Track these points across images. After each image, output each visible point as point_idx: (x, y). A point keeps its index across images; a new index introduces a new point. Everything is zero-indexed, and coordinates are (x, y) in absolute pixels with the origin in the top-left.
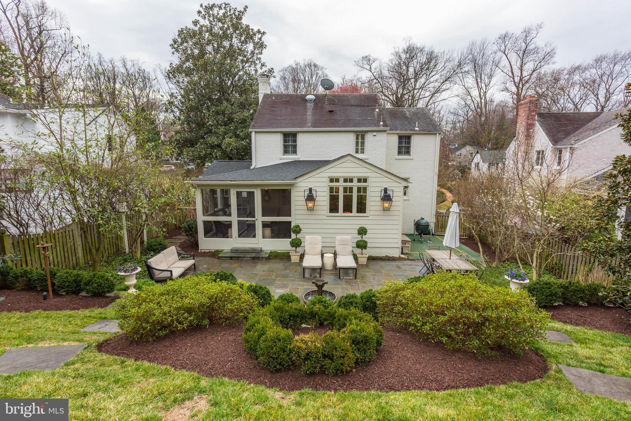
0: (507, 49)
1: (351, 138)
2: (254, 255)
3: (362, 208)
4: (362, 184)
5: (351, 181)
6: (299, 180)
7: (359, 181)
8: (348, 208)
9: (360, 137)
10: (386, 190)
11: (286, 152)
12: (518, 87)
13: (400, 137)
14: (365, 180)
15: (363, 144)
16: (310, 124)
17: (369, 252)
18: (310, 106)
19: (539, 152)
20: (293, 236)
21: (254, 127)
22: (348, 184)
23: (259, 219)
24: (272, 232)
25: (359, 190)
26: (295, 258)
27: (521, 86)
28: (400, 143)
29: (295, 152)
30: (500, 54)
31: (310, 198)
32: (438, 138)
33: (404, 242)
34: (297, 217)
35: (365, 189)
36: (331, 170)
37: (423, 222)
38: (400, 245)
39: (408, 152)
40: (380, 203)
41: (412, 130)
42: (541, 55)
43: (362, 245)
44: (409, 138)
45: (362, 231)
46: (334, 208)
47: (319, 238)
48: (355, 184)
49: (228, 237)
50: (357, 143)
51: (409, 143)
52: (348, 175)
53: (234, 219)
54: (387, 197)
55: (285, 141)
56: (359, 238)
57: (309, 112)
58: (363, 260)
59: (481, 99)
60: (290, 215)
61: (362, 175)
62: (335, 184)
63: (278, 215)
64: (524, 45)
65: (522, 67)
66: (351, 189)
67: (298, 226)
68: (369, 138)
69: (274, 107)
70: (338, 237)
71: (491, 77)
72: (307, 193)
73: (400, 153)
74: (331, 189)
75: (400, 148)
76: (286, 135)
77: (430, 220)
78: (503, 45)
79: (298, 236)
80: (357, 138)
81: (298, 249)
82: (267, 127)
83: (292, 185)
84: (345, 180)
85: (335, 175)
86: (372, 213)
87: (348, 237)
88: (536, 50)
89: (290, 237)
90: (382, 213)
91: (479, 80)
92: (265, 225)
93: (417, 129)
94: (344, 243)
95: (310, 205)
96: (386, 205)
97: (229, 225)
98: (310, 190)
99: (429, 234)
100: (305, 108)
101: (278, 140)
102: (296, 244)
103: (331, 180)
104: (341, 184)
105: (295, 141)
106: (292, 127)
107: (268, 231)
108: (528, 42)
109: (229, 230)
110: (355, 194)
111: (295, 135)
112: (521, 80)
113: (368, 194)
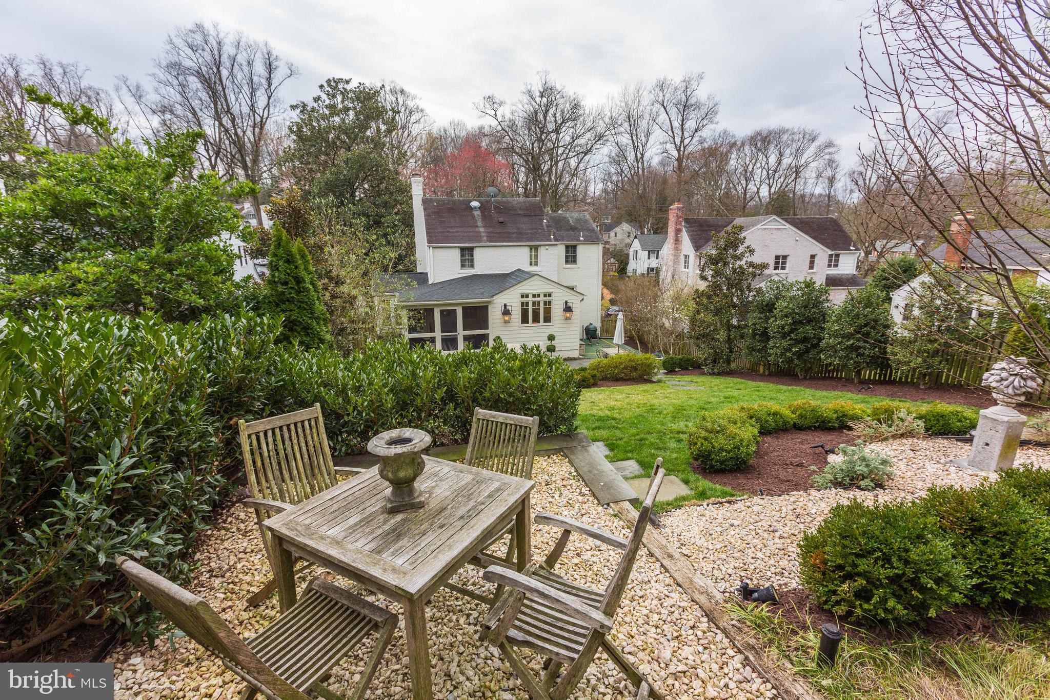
0: (666, 100)
1: (526, 251)
3: (548, 319)
4: (547, 299)
5: (539, 296)
6: (495, 297)
7: (545, 295)
8: (536, 319)
9: (534, 250)
10: (566, 302)
12: (679, 151)
13: (567, 247)
14: (550, 295)
15: (536, 256)
16: (484, 238)
18: (477, 214)
19: (686, 256)
21: (431, 242)
22: (537, 299)
23: (461, 333)
25: (545, 303)
27: (682, 149)
28: (567, 252)
29: (472, 266)
30: (657, 106)
31: (506, 312)
32: (601, 247)
33: (580, 345)
34: (496, 329)
35: (550, 302)
36: (523, 287)
37: (591, 327)
38: (578, 348)
39: (574, 261)
40: (562, 314)
41: (577, 240)
42: (704, 110)
43: (552, 349)
44: (575, 247)
45: (551, 338)
46: (525, 320)
48: (542, 299)
50: (531, 256)
51: (575, 252)
52: (536, 291)
53: (438, 334)
54: (568, 309)
55: (462, 255)
56: (549, 343)
57: (480, 223)
59: (638, 163)
60: (487, 328)
61: (547, 291)
62: (525, 300)
64: (684, 99)
65: (682, 125)
66: (539, 303)
67: (499, 337)
68: (542, 252)
69: (441, 217)
71: (648, 134)
72: (503, 308)
73: (567, 262)
74: (522, 304)
75: (567, 257)
76: (463, 250)
77: (597, 324)
78: (661, 94)
80: (531, 252)
82: (444, 242)
83: (489, 302)
84: (534, 296)
85: (525, 292)
86: (556, 322)
87: (541, 341)
88: (698, 106)
90: (565, 321)
91: (635, 138)
92: (466, 338)
93: (581, 239)
95: (506, 318)
96: (568, 315)
97: (433, 340)
98: (505, 305)
99: (596, 338)
100: (473, 217)
101: (456, 254)
103: (522, 296)
104: (530, 299)
105: (472, 255)
106: (469, 242)
107: (468, 343)
108: (689, 93)
110: (542, 307)
111: (471, 250)
112: (682, 141)
113: (552, 306)
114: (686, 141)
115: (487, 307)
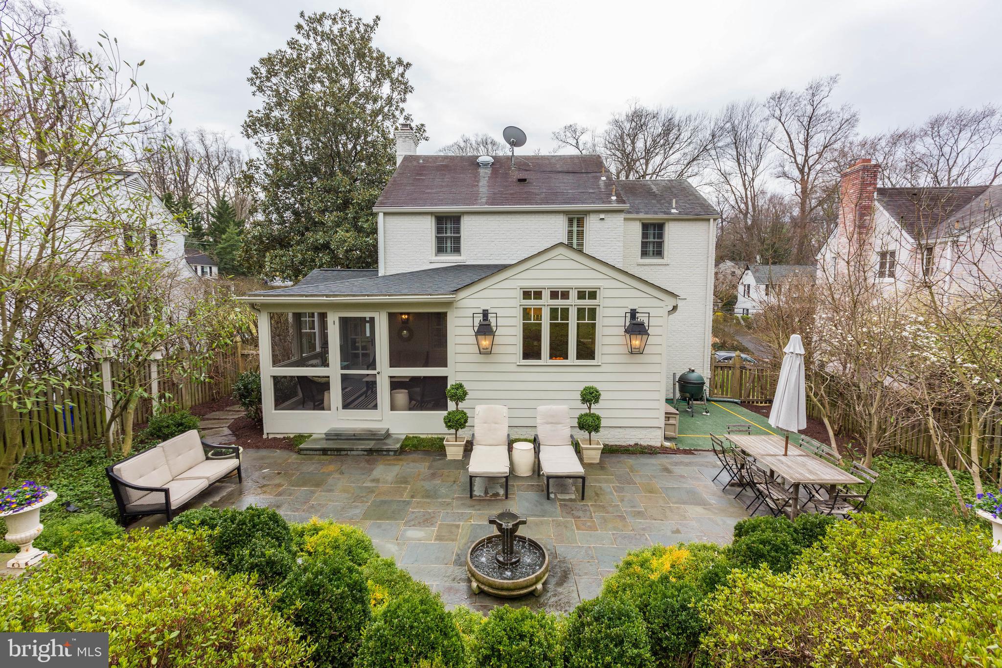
0: (784, 114)
1: (560, 223)
2: (371, 445)
3: (586, 351)
4: (587, 303)
5: (565, 295)
6: (462, 294)
7: (581, 295)
8: (559, 350)
10: (633, 313)
11: (440, 249)
12: (802, 171)
13: (645, 227)
14: (593, 295)
15: (580, 234)
16: (484, 200)
17: (603, 438)
18: (484, 173)
20: (451, 406)
21: (382, 204)
22: (560, 303)
23: (384, 372)
24: (411, 398)
25: (581, 312)
26: (454, 452)
28: (645, 235)
29: (457, 250)
30: (773, 122)
31: (485, 329)
32: (713, 227)
33: (668, 416)
34: (460, 367)
35: (593, 312)
36: (527, 275)
37: (693, 376)
38: (661, 422)
39: (659, 253)
40: (622, 340)
41: (665, 213)
42: (836, 124)
43: (589, 424)
44: (660, 226)
45: (590, 396)
46: (531, 351)
47: (501, 410)
48: (573, 303)
49: (323, 409)
50: (570, 232)
51: (661, 236)
52: (559, 284)
53: (334, 372)
54: (636, 328)
55: (439, 230)
56: (584, 409)
57: (484, 182)
58: (593, 455)
59: (746, 189)
60: (444, 364)
61: (587, 284)
62: (532, 302)
63: (426, 365)
64: (809, 109)
65: (807, 140)
66: (565, 312)
67: (461, 386)
68: (592, 224)
69: (421, 174)
70: (542, 408)
71: (759, 157)
72: (479, 319)
73: (644, 254)
74: (526, 313)
75: (644, 245)
76: (441, 220)
77: (704, 372)
78: (777, 109)
79: (461, 405)
80: (570, 224)
81: (460, 431)
82: (406, 204)
83: (449, 304)
84: (554, 295)
85: (532, 284)
86: (606, 359)
87: (563, 408)
88: (829, 116)
89: (445, 407)
90: (627, 359)
91: (741, 160)
92: (396, 384)
93: (674, 211)
94: (553, 420)
95: (485, 343)
96: (636, 343)
97: (323, 385)
98: (485, 314)
99: (701, 399)
100: (476, 178)
101: (428, 226)
102: (457, 422)
103: (527, 295)
104: (546, 303)
105: (458, 230)
106: (452, 204)
107: (402, 396)
108: (815, 103)
109: (326, 393)
110: (573, 322)
111: (456, 219)
112: (806, 161)
113: (599, 322)
114: (811, 162)
115: (444, 315)
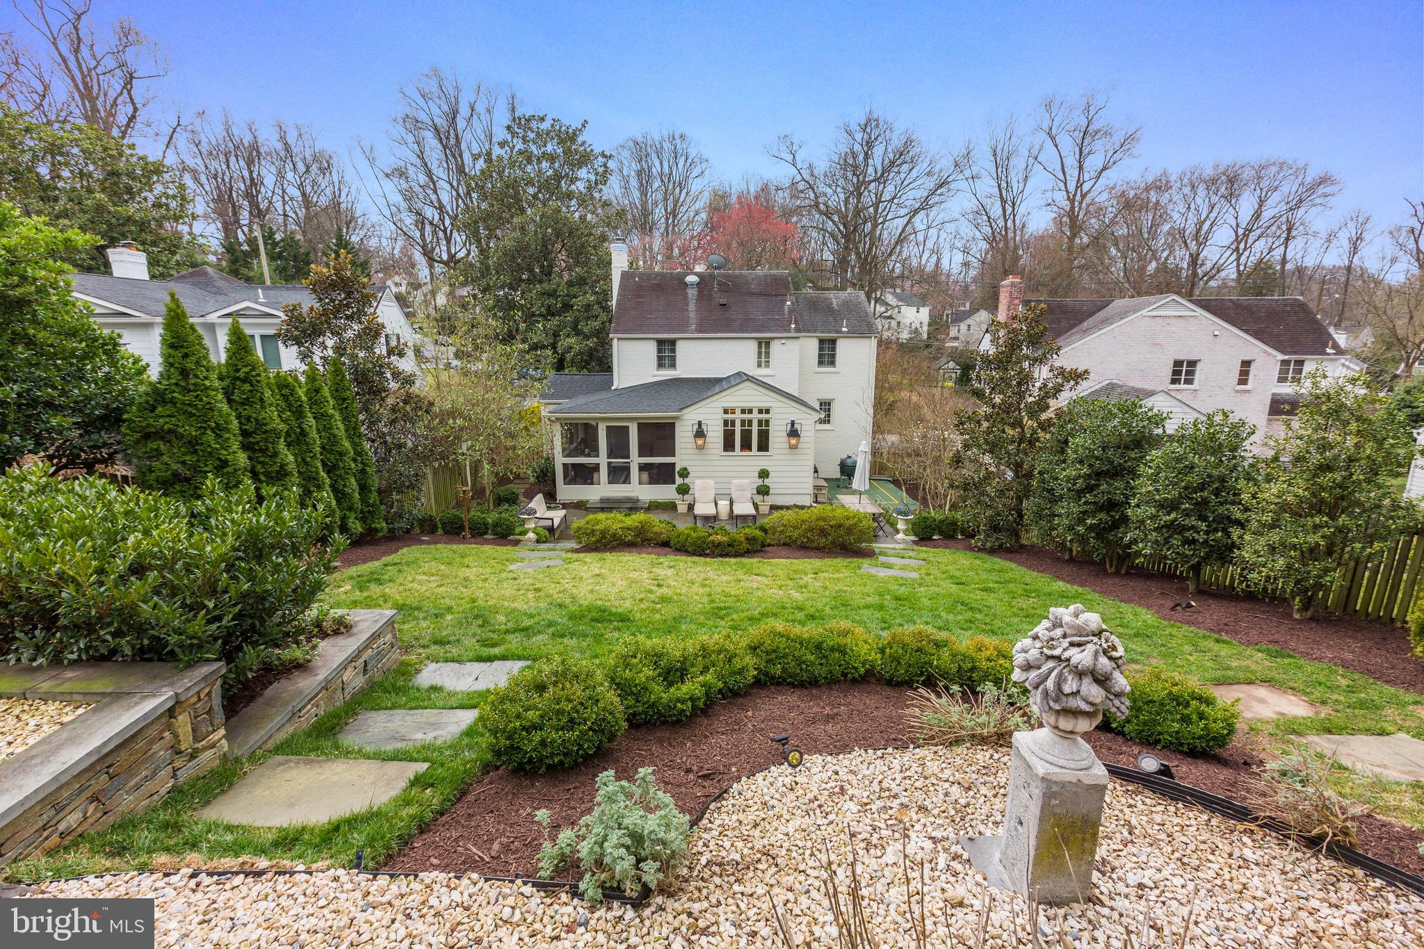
1: (752, 347)
2: (630, 505)
3: (764, 446)
4: (764, 416)
5: (750, 411)
6: (685, 411)
7: (760, 411)
8: (746, 446)
9: (764, 345)
10: (793, 423)
11: (661, 365)
12: (1072, 201)
13: (821, 341)
14: (767, 411)
15: (767, 354)
16: (693, 327)
17: (771, 500)
18: (692, 293)
20: (679, 481)
21: (616, 331)
22: (747, 416)
23: (635, 460)
24: (650, 476)
25: (760, 423)
26: (682, 508)
28: (821, 349)
29: (673, 366)
31: (700, 434)
32: (874, 342)
33: (817, 488)
34: (684, 457)
35: (767, 422)
36: (727, 398)
37: (849, 461)
38: (811, 491)
39: (832, 363)
40: (786, 439)
41: (838, 332)
43: (763, 491)
44: (833, 342)
45: (764, 474)
46: (729, 445)
47: (711, 482)
48: (755, 416)
49: (592, 483)
50: (760, 353)
51: (834, 349)
52: (747, 405)
53: (602, 460)
54: (794, 433)
55: (659, 351)
56: (760, 482)
57: (692, 306)
58: (764, 509)
60: (673, 455)
61: (764, 405)
62: (729, 416)
63: (651, 456)
64: (1083, 121)
65: (1081, 161)
66: (750, 422)
67: (686, 469)
68: (775, 347)
69: (640, 296)
70: (735, 481)
72: (696, 427)
73: (821, 363)
74: (726, 423)
75: (820, 356)
76: (660, 343)
78: (1047, 118)
79: (686, 481)
80: (760, 347)
81: (686, 497)
82: (634, 331)
83: (677, 418)
84: (743, 411)
85: (728, 405)
86: (776, 451)
87: (746, 481)
88: (1106, 133)
89: (674, 483)
90: (788, 451)
92: (643, 468)
93: (844, 329)
94: (741, 489)
95: (700, 442)
96: (793, 442)
97: (596, 468)
98: (700, 424)
100: (685, 297)
101: (650, 349)
102: (684, 490)
103: (726, 412)
104: (738, 416)
105: (673, 351)
106: (669, 331)
107: (645, 476)
109: (595, 475)
110: (755, 429)
111: (673, 342)
113: (771, 428)
115: (672, 426)
